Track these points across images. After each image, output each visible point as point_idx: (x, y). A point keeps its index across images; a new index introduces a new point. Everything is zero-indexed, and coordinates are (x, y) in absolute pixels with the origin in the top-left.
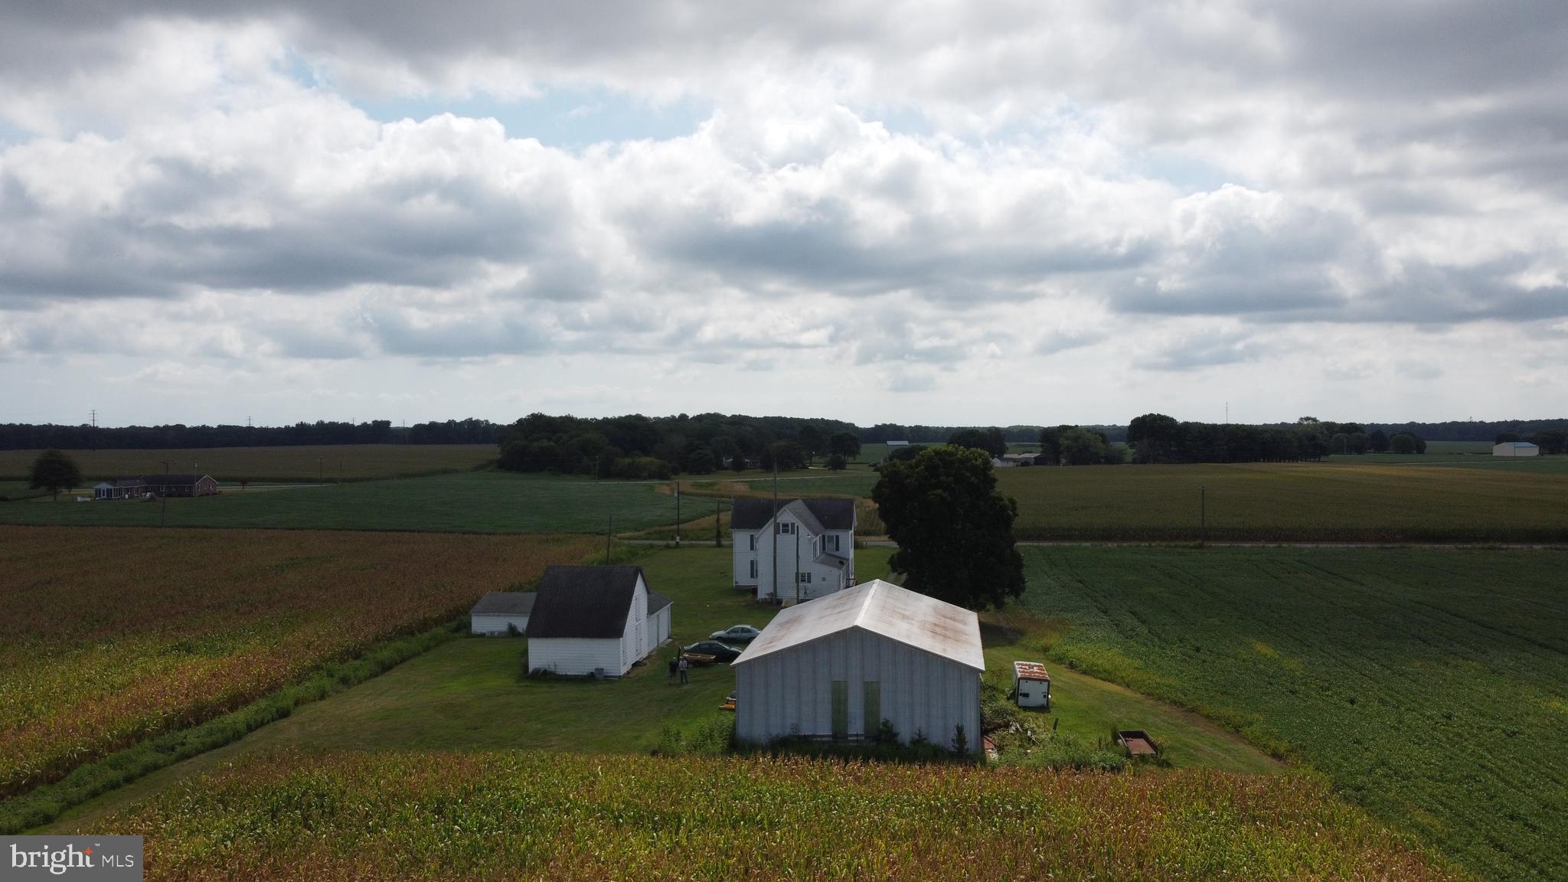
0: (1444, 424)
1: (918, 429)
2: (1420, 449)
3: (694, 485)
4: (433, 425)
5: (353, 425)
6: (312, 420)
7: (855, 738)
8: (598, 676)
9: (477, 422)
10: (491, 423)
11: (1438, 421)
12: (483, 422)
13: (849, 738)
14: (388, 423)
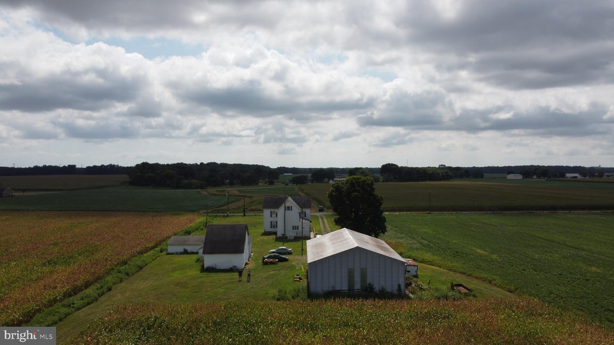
0: (485, 167)
1: (294, 169)
2: (482, 177)
3: (217, 191)
4: (95, 167)
5: (59, 167)
6: (41, 165)
7: (357, 290)
8: (234, 269)
9: (114, 165)
10: (120, 166)
11: (483, 166)
12: (116, 165)
13: (355, 291)
14: (75, 166)
